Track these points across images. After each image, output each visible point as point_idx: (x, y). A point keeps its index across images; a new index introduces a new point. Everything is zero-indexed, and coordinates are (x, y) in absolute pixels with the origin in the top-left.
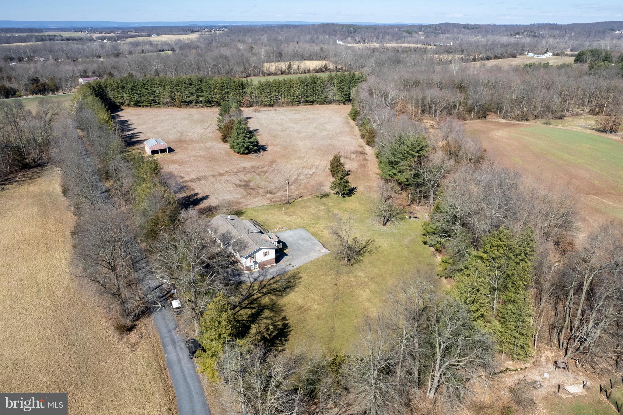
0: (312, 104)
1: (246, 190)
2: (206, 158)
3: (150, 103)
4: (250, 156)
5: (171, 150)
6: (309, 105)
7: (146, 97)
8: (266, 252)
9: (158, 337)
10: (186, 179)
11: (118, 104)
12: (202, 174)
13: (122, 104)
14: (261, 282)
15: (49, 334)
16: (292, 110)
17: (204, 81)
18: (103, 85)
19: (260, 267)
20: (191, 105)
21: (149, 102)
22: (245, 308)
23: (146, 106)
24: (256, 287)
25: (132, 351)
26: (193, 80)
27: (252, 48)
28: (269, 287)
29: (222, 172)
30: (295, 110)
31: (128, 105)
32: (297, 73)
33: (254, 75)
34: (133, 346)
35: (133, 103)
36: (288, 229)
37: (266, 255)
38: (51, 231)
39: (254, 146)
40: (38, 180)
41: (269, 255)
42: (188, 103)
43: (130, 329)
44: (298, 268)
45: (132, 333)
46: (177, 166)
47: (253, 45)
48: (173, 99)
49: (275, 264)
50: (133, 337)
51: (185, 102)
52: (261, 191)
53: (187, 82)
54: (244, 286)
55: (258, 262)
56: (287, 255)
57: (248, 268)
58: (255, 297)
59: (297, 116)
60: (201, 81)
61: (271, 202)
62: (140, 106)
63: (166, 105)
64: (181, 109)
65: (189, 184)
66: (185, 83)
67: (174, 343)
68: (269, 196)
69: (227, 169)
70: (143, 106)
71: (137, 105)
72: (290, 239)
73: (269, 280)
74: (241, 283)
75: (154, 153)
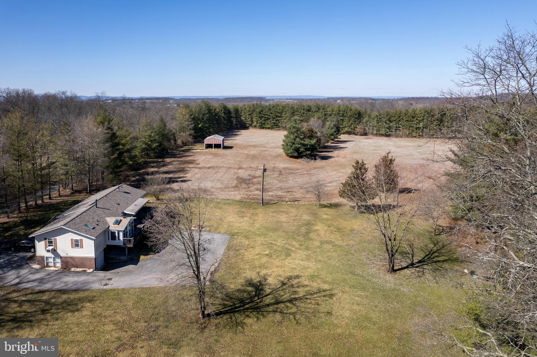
1: (240, 183)
4: (299, 160)
7: (270, 120)
8: (77, 241)
10: (197, 166)
12: (221, 165)
13: (251, 125)
18: (240, 110)
19: (63, 266)
21: (271, 125)
23: (269, 128)
29: (245, 166)
35: (259, 125)
37: (77, 245)
39: (307, 150)
41: (82, 247)
46: (209, 157)
52: (254, 187)
53: (305, 109)
55: (62, 255)
56: (135, 265)
60: (319, 109)
61: (245, 198)
66: (304, 110)
68: (257, 192)
69: (254, 165)
70: (266, 128)
71: (262, 127)
75: (208, 146)
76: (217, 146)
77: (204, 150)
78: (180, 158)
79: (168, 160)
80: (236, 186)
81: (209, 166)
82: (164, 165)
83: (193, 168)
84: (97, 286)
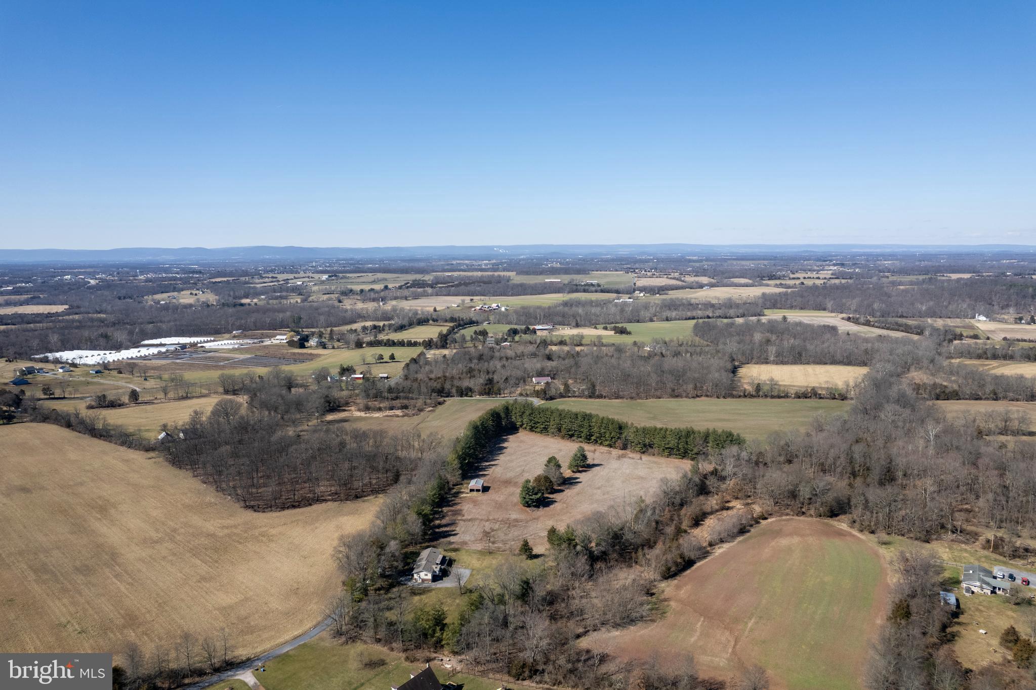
0: (682, 459)
1: (484, 536)
2: (497, 504)
3: (542, 430)
4: (528, 509)
5: (486, 490)
7: (539, 424)
8: (426, 574)
10: (463, 517)
11: (517, 426)
12: (477, 516)
16: (653, 463)
17: (588, 416)
18: (510, 408)
19: (421, 580)
20: (572, 439)
23: (538, 432)
29: (491, 518)
32: (766, 396)
35: (529, 427)
39: (533, 502)
42: (570, 436)
46: (472, 505)
48: (560, 430)
49: (427, 582)
51: (568, 434)
52: (490, 540)
54: (404, 586)
56: (441, 580)
57: (415, 579)
58: (403, 592)
59: (643, 472)
61: (483, 549)
62: (533, 431)
63: (553, 434)
68: (490, 544)
69: (497, 517)
70: (535, 432)
71: (532, 429)
72: (456, 573)
73: (417, 588)
74: (405, 584)
75: (472, 490)
76: (478, 490)
77: (468, 495)
78: (452, 506)
79: (445, 509)
80: (481, 539)
81: (469, 518)
82: (443, 517)
83: (460, 520)
84: (434, 587)
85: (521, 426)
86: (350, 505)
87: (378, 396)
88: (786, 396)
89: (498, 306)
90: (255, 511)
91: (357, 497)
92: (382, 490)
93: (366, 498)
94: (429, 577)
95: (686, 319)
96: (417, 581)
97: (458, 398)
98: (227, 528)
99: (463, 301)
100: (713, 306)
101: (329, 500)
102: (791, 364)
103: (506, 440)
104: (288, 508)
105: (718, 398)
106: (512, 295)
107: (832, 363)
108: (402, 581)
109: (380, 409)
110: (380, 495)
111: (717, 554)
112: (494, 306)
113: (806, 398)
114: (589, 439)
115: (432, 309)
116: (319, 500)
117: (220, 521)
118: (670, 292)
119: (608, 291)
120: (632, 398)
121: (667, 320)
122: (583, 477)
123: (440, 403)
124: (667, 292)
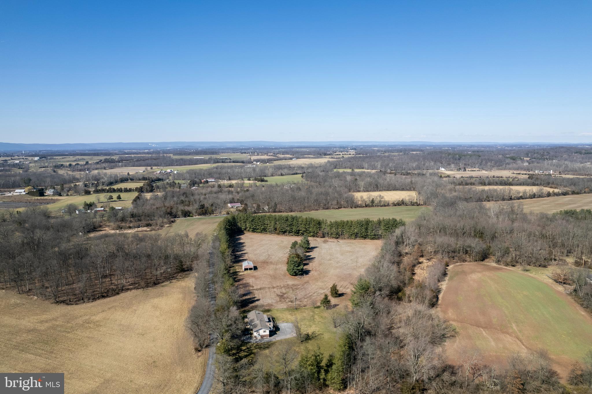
0: (365, 239)
1: (280, 298)
2: (271, 276)
3: (262, 231)
4: (296, 277)
5: (255, 268)
6: (363, 239)
7: (260, 227)
9: (208, 355)
10: (254, 288)
11: (243, 230)
12: (264, 286)
14: (258, 343)
15: (173, 347)
16: (348, 243)
17: (295, 219)
19: (261, 337)
20: (285, 234)
22: (246, 352)
23: (259, 232)
24: (254, 345)
25: (198, 358)
26: (289, 218)
27: (356, 179)
28: (260, 346)
29: (275, 286)
30: (350, 243)
31: (249, 230)
32: (378, 206)
33: (344, 207)
34: (199, 357)
35: (252, 230)
36: (286, 322)
37: (265, 332)
38: (184, 307)
39: (300, 271)
40: (186, 279)
42: (284, 232)
43: (199, 351)
44: (277, 341)
45: (200, 353)
46: (254, 279)
47: (358, 178)
48: (276, 229)
49: (268, 337)
50: (200, 354)
51: (282, 231)
52: (287, 300)
54: (250, 344)
55: (261, 335)
56: (277, 334)
57: (255, 337)
58: (251, 349)
59: (348, 249)
60: (293, 219)
61: (288, 307)
62: (255, 232)
63: (271, 232)
64: (279, 236)
65: (254, 291)
66: (284, 220)
67: (212, 358)
68: (290, 303)
69: (278, 284)
70: (257, 232)
72: (284, 327)
73: (262, 343)
74: (249, 342)
75: (246, 269)
76: (251, 269)
77: (246, 273)
81: (259, 287)
85: (245, 229)
86: (152, 291)
87: (123, 220)
88: (388, 205)
89: (171, 171)
90: (68, 304)
91: (155, 284)
92: (173, 277)
93: (163, 284)
94: (268, 333)
95: (292, 174)
96: (257, 338)
97: (182, 218)
98: (47, 322)
99: (146, 169)
100: (303, 168)
101: (131, 289)
102: (373, 191)
103: (240, 239)
104: (99, 298)
105: (352, 208)
106: (177, 165)
107: (393, 190)
108: (244, 340)
109: (130, 228)
110: (173, 281)
111: (444, 289)
112: (169, 171)
113: (399, 205)
114: (298, 233)
115: (126, 174)
116: (123, 289)
117: (36, 317)
118: (275, 162)
119: (237, 162)
120: (300, 211)
121: (282, 175)
122: (312, 254)
123: (172, 222)
124: (272, 162)
